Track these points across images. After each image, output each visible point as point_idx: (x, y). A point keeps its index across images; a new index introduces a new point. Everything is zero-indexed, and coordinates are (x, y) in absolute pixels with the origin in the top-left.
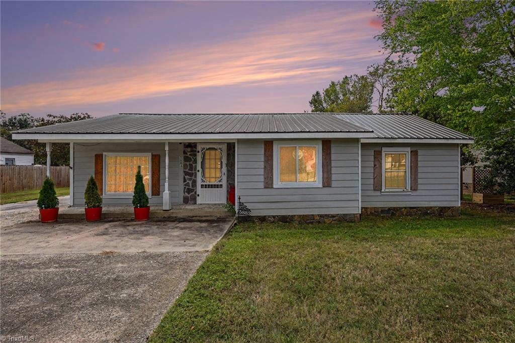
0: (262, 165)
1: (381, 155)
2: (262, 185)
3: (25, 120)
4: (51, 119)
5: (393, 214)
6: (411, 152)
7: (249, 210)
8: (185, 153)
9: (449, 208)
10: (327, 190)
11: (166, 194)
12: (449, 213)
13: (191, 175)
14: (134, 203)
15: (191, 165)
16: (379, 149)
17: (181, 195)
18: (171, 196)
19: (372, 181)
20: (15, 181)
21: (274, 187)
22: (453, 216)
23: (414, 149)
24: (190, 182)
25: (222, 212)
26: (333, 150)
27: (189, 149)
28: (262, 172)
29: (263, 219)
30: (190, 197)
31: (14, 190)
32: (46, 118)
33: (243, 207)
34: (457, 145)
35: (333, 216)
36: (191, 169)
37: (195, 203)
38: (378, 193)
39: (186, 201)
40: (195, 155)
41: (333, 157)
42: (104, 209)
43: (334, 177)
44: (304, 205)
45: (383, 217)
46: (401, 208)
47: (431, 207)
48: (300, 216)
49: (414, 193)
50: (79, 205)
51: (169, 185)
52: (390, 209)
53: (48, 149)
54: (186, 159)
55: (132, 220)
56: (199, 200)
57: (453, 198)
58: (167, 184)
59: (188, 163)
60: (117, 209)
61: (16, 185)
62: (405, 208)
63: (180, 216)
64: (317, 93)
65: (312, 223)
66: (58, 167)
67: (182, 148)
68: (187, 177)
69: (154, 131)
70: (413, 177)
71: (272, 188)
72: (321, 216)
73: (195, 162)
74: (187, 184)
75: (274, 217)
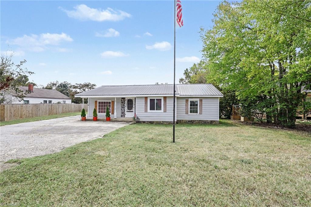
0: (144, 105)
1: (188, 101)
2: (144, 111)
3: (66, 84)
4: (77, 85)
5: (193, 123)
6: (200, 100)
7: (139, 119)
8: (122, 100)
9: (214, 121)
10: (165, 113)
11: (115, 113)
12: (214, 123)
13: (123, 108)
14: (106, 116)
15: (123, 104)
16: (188, 99)
17: (120, 114)
18: (117, 115)
19: (185, 111)
20: (67, 109)
21: (148, 112)
22: (216, 124)
23: (201, 99)
24: (123, 110)
25: (132, 120)
26: (167, 100)
27: (123, 99)
28: (144, 107)
29: (144, 122)
30: (123, 115)
31: (66, 112)
32: (75, 85)
33: (138, 118)
34: (218, 97)
35: (167, 122)
36: (123, 106)
37: (125, 117)
38: (187, 115)
39: (122, 116)
40: (125, 101)
41: (167, 102)
42: (98, 118)
43: (167, 109)
44: (157, 118)
45: (189, 124)
46: (196, 121)
47: (207, 121)
48: (156, 121)
49: (201, 115)
50: (91, 117)
51: (116, 111)
52: (191, 121)
53: (83, 100)
54: (122, 103)
55: (105, 121)
56: (126, 116)
57: (216, 117)
58: (115, 111)
59: (122, 104)
60: (101, 118)
61: (67, 111)
62: (197, 120)
63: (120, 120)
64: (187, 69)
65: (160, 124)
66: (80, 104)
67: (121, 99)
68: (122, 108)
69: (112, 94)
70: (200, 109)
71: (147, 112)
72: (163, 122)
73: (125, 103)
74: (122, 111)
75: (148, 122)
